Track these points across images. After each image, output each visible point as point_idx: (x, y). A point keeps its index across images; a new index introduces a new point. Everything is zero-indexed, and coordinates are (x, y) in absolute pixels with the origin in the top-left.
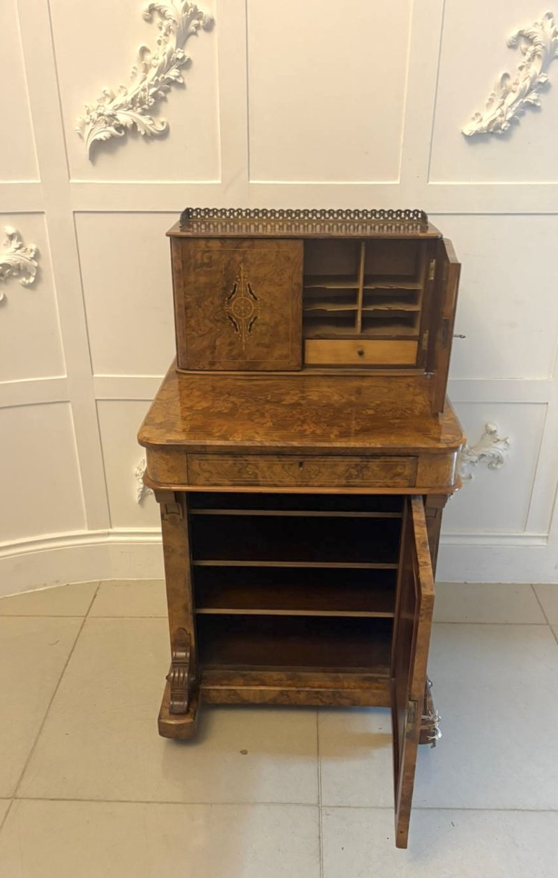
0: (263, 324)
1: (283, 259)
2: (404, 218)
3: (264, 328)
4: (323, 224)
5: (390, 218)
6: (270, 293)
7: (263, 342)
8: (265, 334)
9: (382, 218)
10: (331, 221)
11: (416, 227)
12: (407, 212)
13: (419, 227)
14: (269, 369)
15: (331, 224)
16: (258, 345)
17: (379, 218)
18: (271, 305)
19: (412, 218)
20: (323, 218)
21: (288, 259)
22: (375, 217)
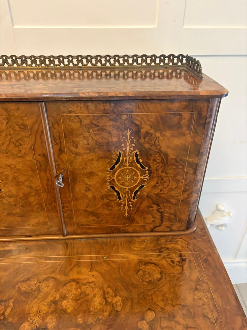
0: (11, 196)
1: (17, 128)
2: (168, 64)
3: (12, 200)
4: (81, 72)
5: (153, 64)
6: (10, 166)
7: (14, 212)
8: (15, 205)
9: (144, 64)
10: (90, 68)
11: (180, 74)
12: (171, 57)
13: (183, 73)
14: (28, 234)
15: (90, 72)
16: (9, 214)
17: (141, 64)
18: (14, 178)
19: (177, 64)
20: (80, 65)
21: (24, 127)
22: (137, 63)
